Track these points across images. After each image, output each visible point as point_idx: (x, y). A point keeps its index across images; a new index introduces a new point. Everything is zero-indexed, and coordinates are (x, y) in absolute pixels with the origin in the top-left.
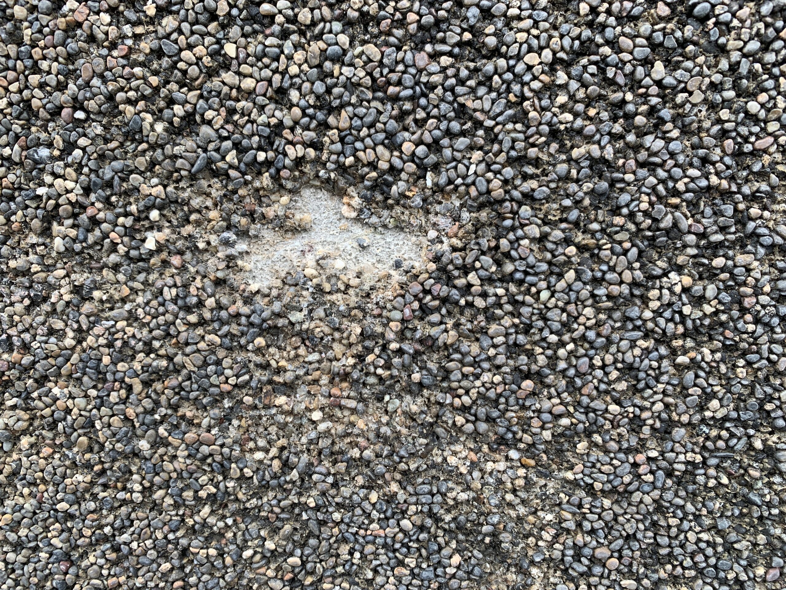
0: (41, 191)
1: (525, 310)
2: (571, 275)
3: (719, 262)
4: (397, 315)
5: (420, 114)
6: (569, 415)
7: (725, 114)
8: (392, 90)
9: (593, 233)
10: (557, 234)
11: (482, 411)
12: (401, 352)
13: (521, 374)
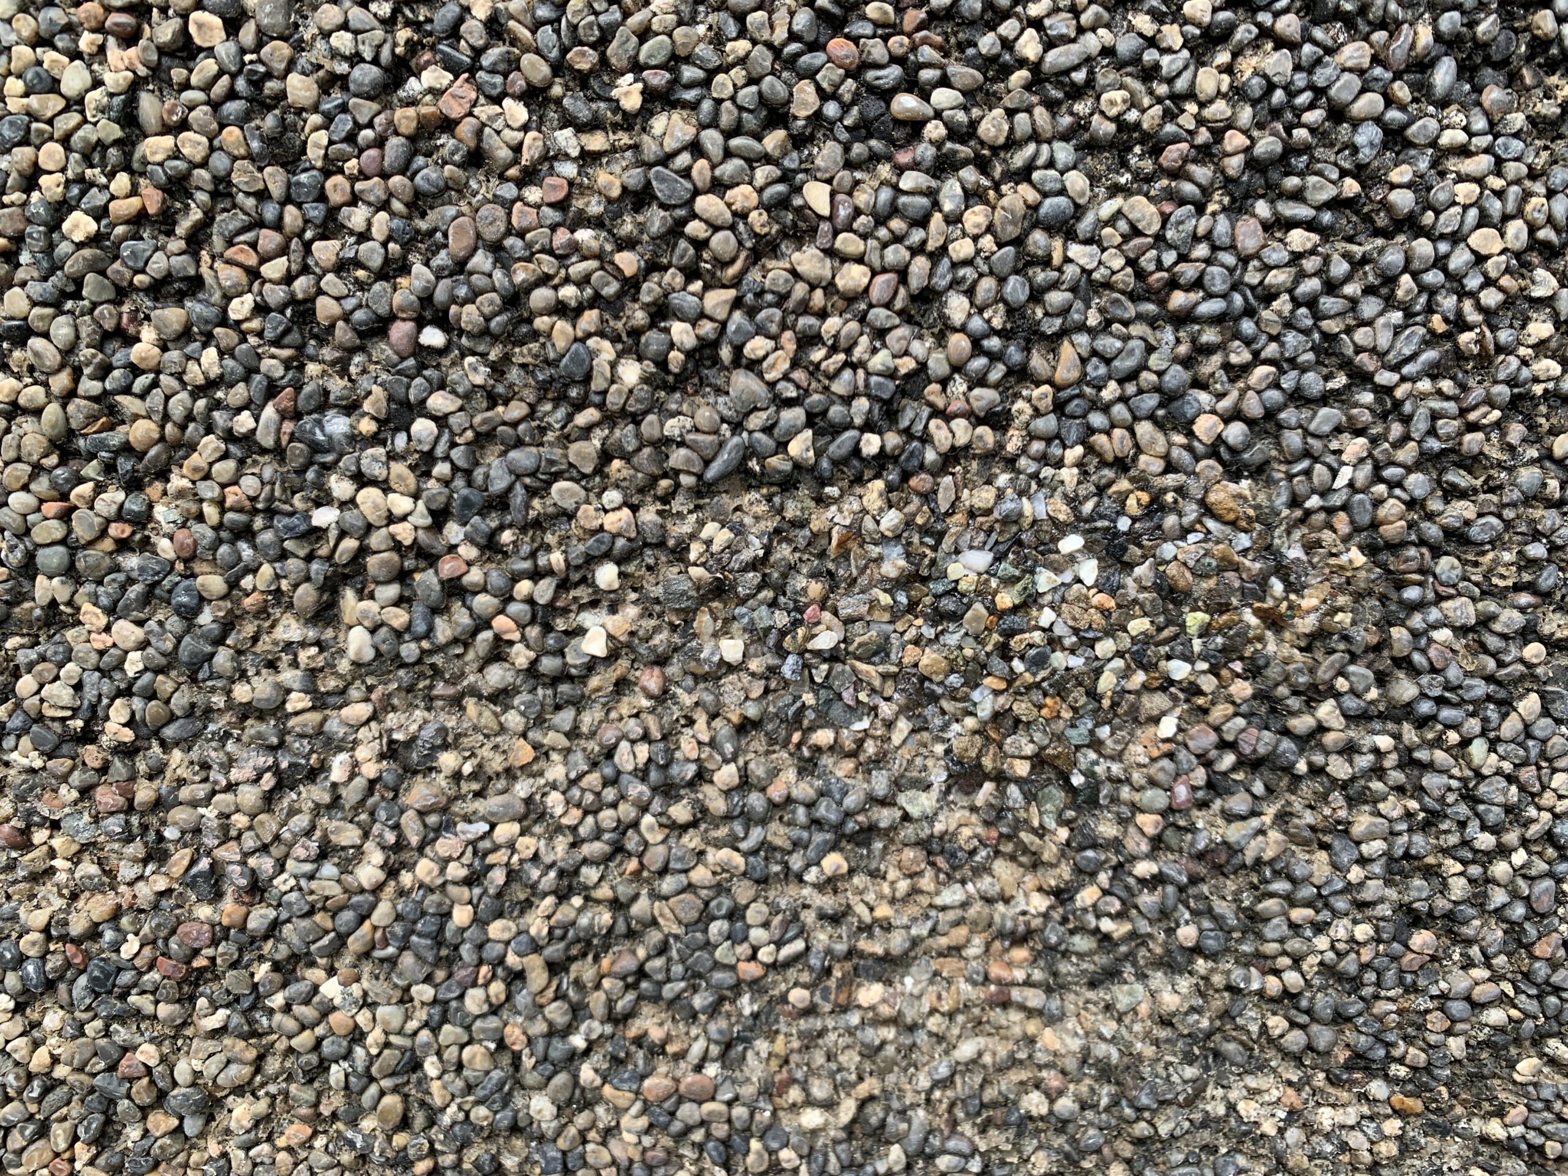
0: (324, 517)
1: (1431, 781)
2: (1530, 704)
4: (1156, 798)
5: (1240, 355)
6: (1503, 1000)
8: (1178, 299)
10: (1510, 618)
11: (1323, 1003)
12: (1157, 880)
13: (1411, 917)
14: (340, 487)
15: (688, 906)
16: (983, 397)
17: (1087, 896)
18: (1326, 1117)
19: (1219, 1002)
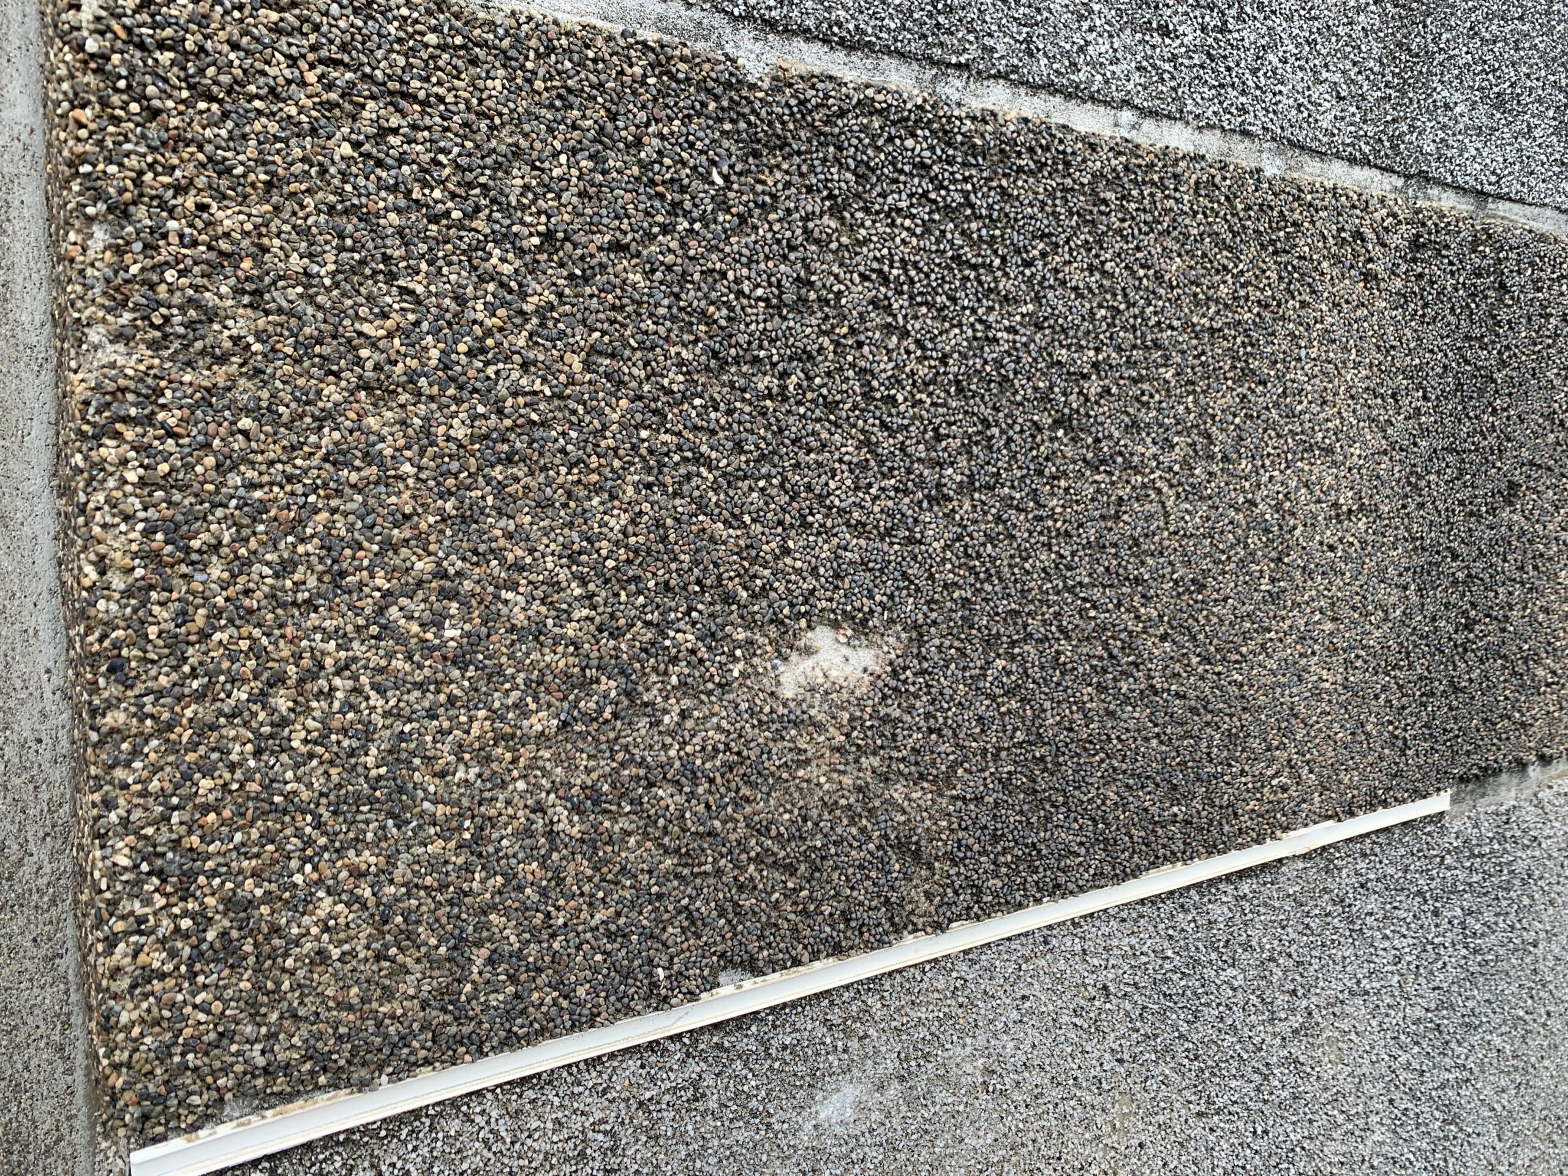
1: (933, 690)
2: (953, 666)
3: (1017, 651)
4: (870, 702)
5: (885, 579)
6: (953, 753)
7: (1016, 570)
8: (871, 565)
9: (962, 641)
10: (947, 643)
11: (913, 759)
12: (872, 726)
13: (931, 731)
14: (672, 634)
15: (758, 751)
16: (829, 594)
17: (855, 734)
18: (914, 795)
19: (887, 763)
